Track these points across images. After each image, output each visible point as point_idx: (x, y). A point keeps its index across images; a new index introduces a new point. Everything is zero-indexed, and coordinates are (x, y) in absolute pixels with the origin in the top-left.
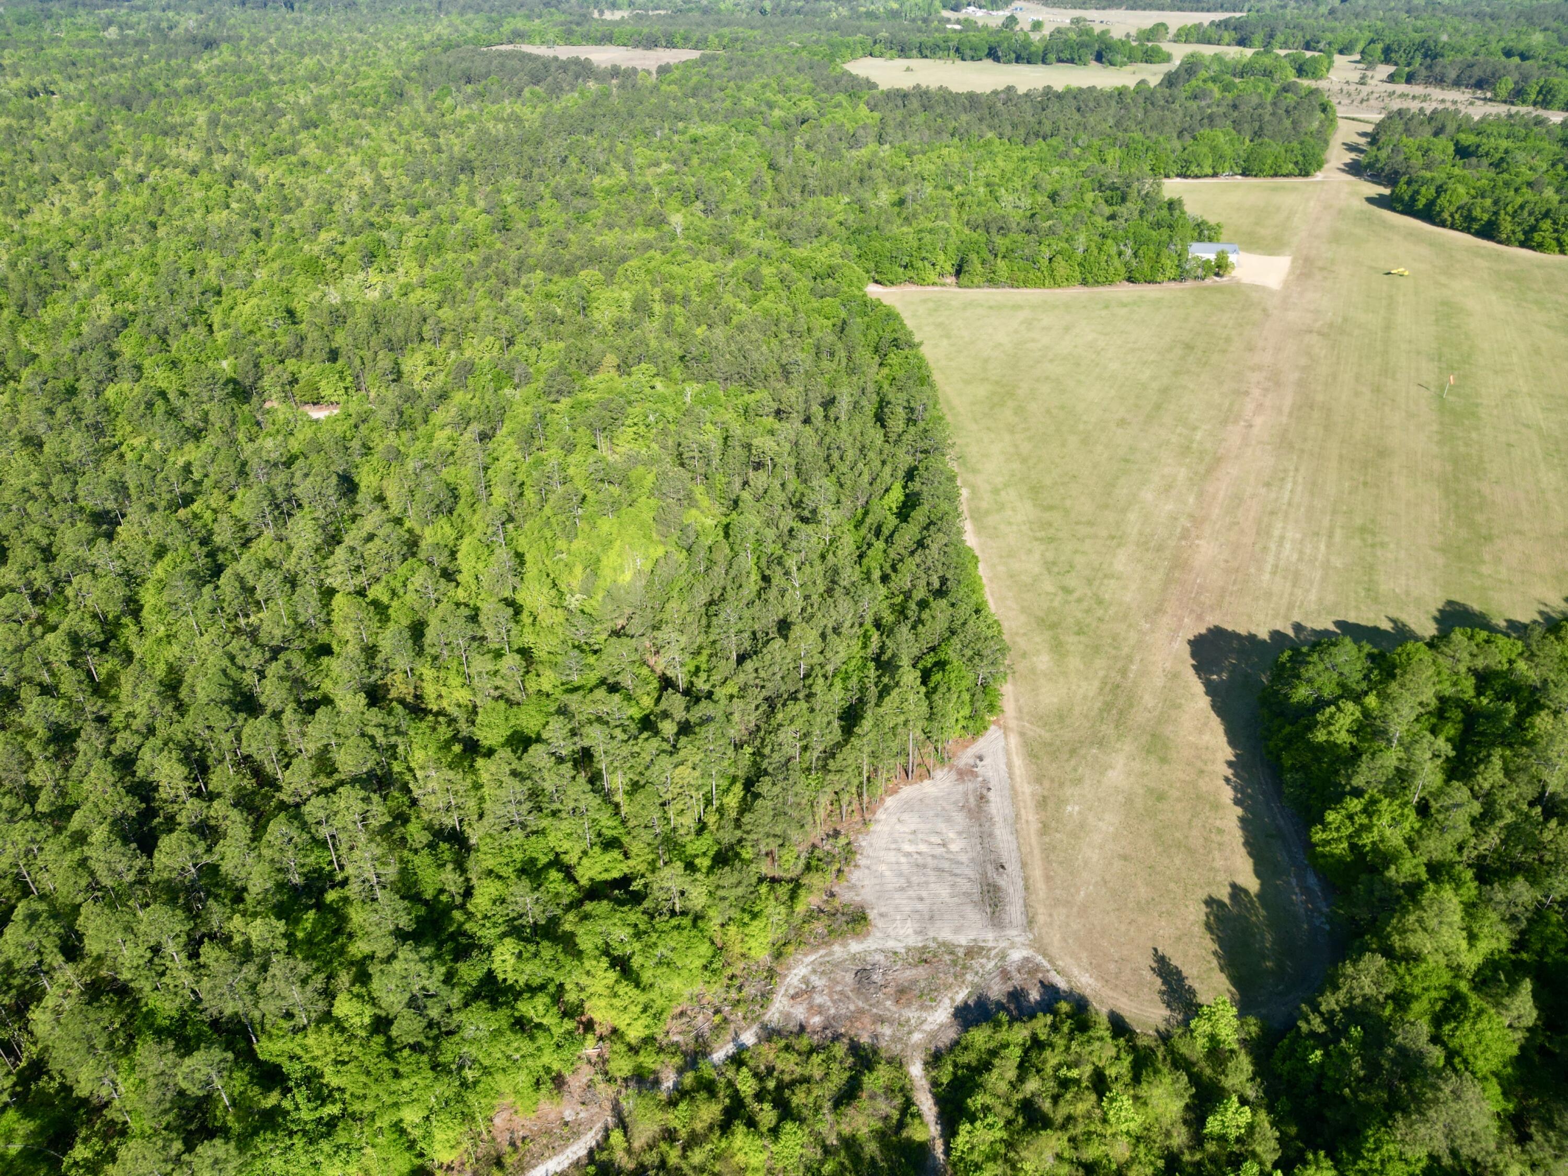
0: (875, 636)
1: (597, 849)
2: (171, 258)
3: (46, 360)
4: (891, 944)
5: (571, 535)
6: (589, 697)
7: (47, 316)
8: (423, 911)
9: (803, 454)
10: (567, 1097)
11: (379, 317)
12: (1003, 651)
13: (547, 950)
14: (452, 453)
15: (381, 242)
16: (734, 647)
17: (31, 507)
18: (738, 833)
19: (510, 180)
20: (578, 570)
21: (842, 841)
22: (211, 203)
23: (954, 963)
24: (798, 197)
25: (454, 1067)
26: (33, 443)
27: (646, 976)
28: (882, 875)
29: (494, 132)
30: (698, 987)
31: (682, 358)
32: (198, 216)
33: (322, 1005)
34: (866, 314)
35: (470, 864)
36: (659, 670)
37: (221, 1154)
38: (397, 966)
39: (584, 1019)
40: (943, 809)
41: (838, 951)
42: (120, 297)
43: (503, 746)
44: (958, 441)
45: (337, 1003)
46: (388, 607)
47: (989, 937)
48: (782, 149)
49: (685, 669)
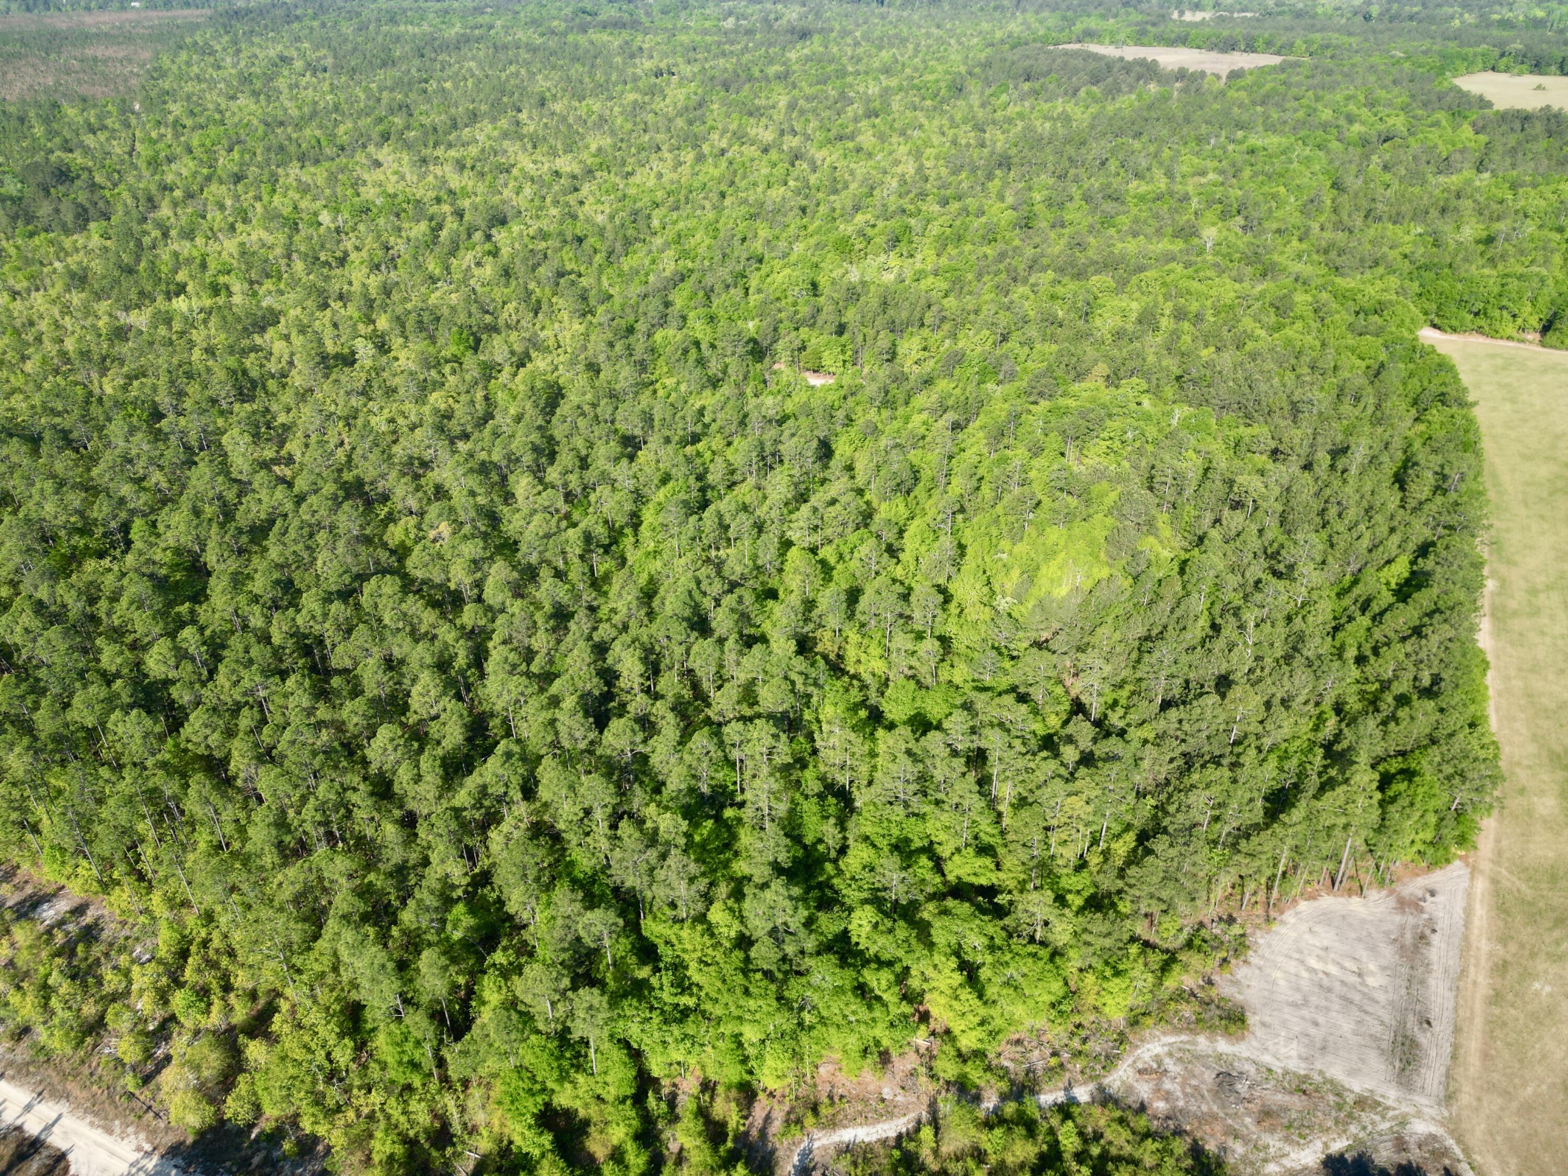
0: (1332, 722)
1: (970, 850)
2: (730, 225)
3: (617, 300)
4: (1267, 1059)
5: (1016, 536)
6: (997, 700)
7: (627, 263)
8: (800, 853)
9: (1293, 502)
10: (889, 1075)
11: (889, 298)
12: (1495, 779)
13: (902, 930)
14: (923, 437)
15: (908, 228)
16: (1161, 691)
17: (582, 423)
18: (1120, 884)
19: (1045, 179)
20: (1015, 573)
21: (1236, 930)
22: (772, 180)
23: (1339, 1107)
24: (1359, 222)
25: (796, 1005)
26: (594, 369)
27: (991, 991)
28: (1274, 982)
29: (1040, 130)
30: (1040, 1022)
31: (1178, 378)
32: (759, 190)
33: (700, 906)
34: (1411, 360)
35: (850, 824)
36: (1074, 693)
37: (596, 1002)
38: (768, 895)
39: (921, 1009)
40: (1369, 935)
41: (1203, 1043)
42: (685, 254)
43: (905, 723)
44: (1497, 524)
45: (712, 909)
46: (833, 568)
47: (1391, 1094)
48: (1353, 168)
49: (1102, 700)
